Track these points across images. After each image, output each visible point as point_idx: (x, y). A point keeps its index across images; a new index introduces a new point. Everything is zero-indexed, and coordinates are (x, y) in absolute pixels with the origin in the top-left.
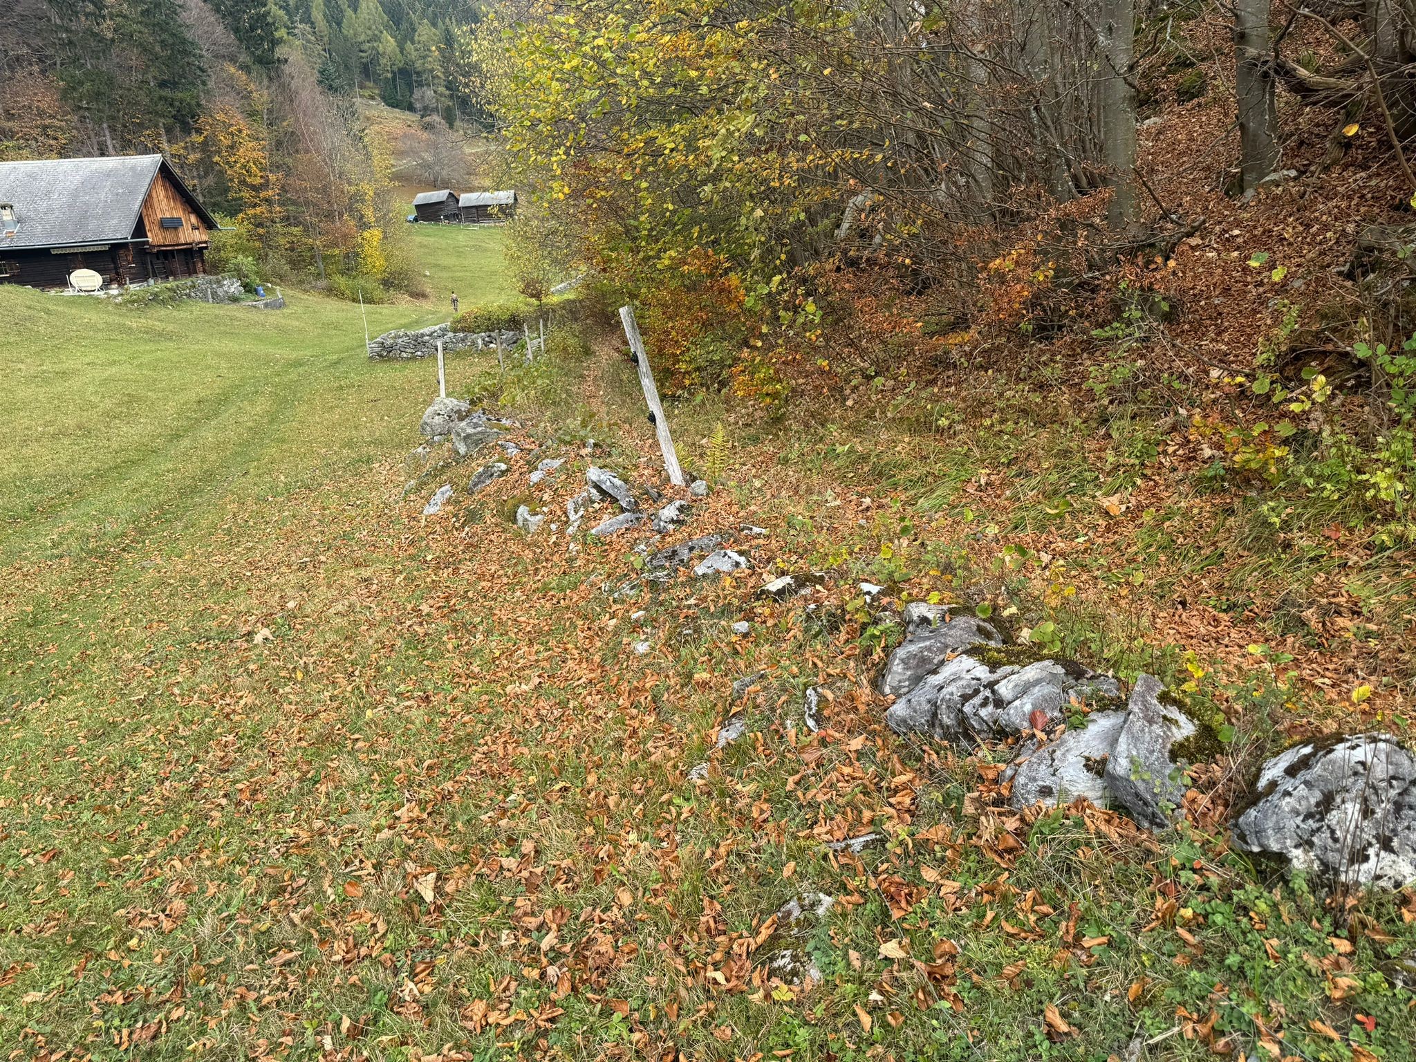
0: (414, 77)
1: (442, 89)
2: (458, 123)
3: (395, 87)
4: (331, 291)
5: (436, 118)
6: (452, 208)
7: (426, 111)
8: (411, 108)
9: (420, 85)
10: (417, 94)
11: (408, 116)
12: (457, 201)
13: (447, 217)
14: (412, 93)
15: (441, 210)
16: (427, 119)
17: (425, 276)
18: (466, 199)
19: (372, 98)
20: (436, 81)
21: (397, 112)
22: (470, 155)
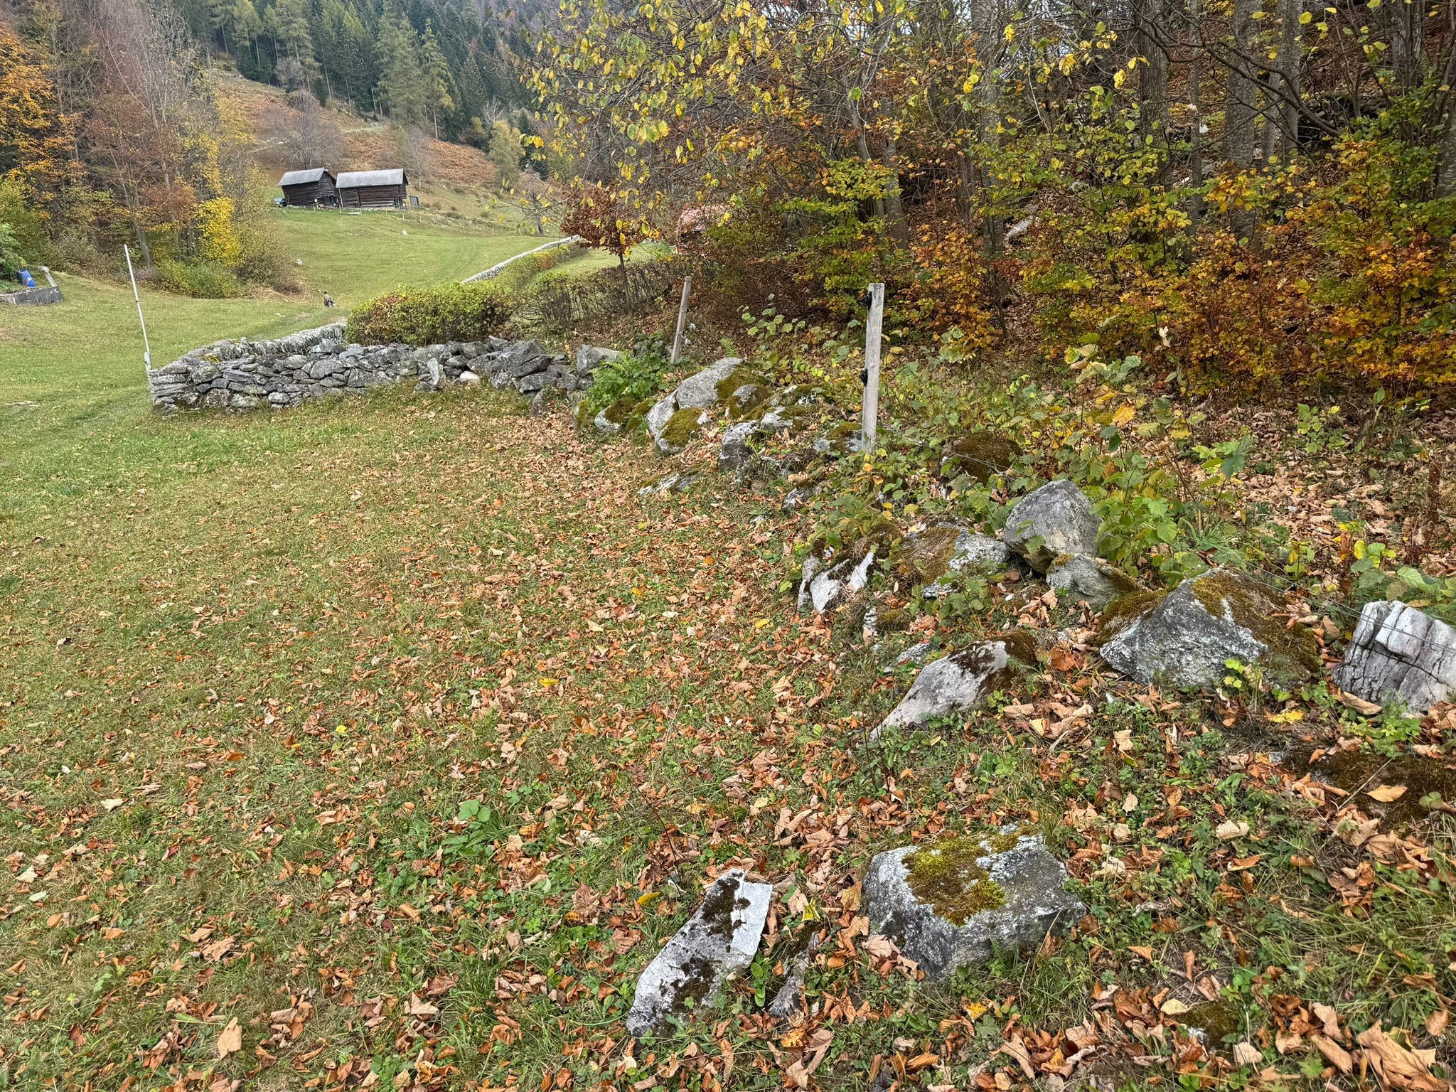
0: (277, 46)
1: (310, 60)
2: (330, 100)
3: (255, 57)
5: (304, 93)
6: (327, 190)
7: (292, 84)
8: (274, 81)
9: (285, 54)
10: (280, 65)
11: (270, 90)
12: (334, 182)
13: (322, 200)
14: (275, 64)
15: (314, 192)
16: (294, 94)
18: (343, 180)
19: (228, 69)
20: (303, 51)
21: (258, 86)
22: (346, 135)
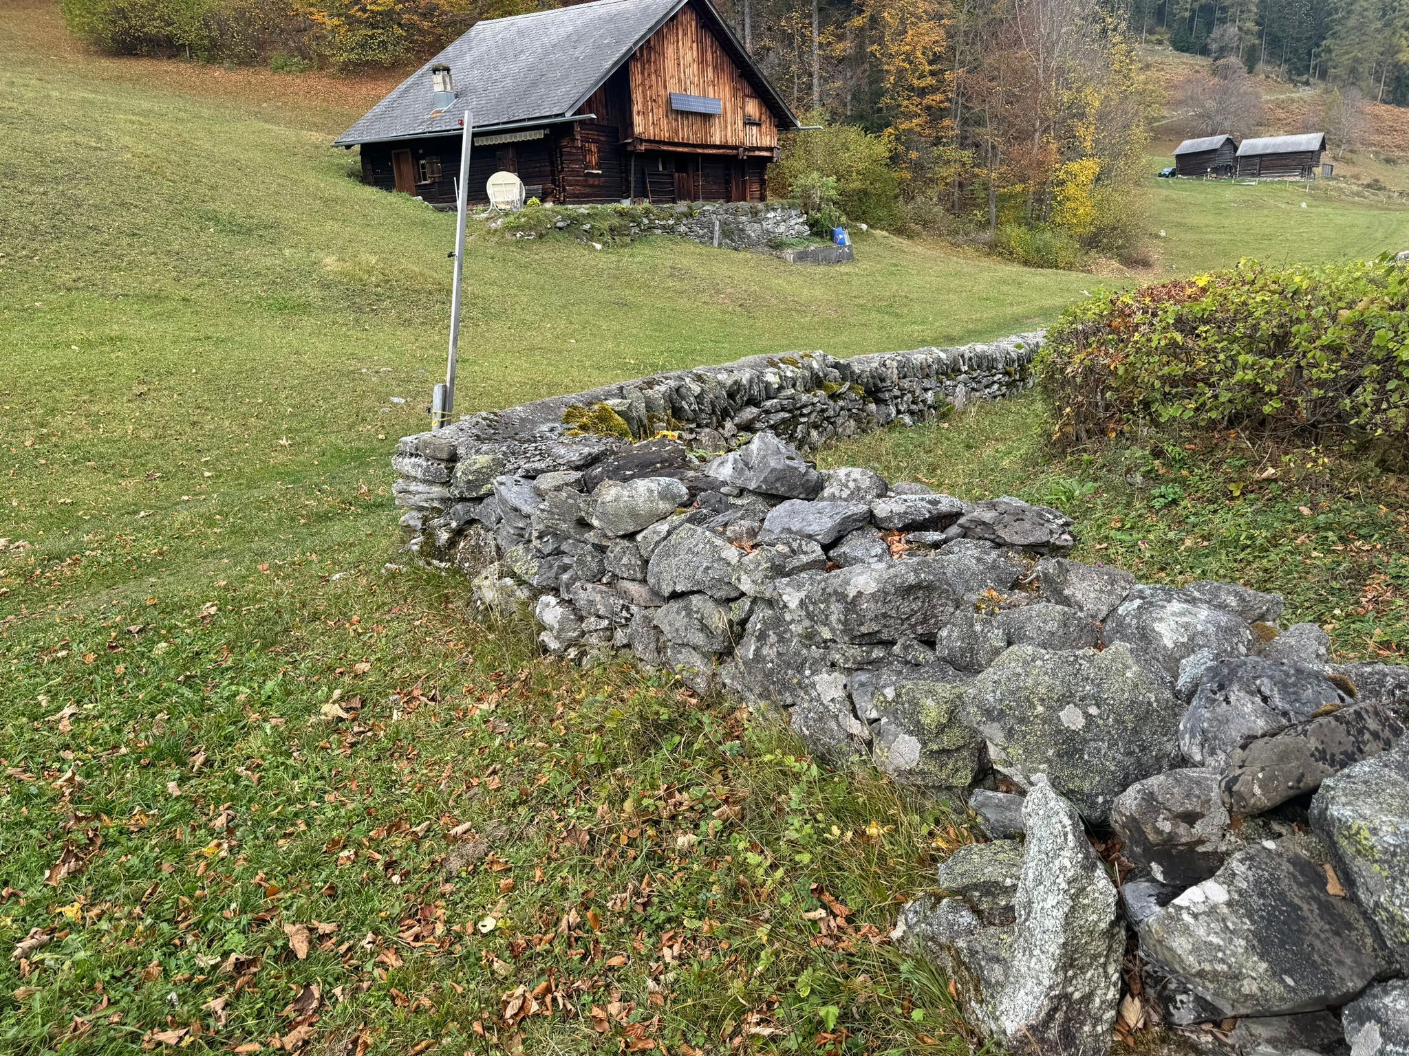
0: (1218, 14)
1: (1250, 25)
2: (1260, 66)
3: (1191, 29)
4: (997, 249)
5: (1233, 60)
6: (1227, 159)
7: (1223, 51)
8: (1204, 51)
9: (1223, 21)
10: (1216, 33)
11: (1199, 60)
12: (1236, 149)
13: (1215, 170)
14: (1209, 32)
15: (1210, 161)
16: (1222, 62)
17: (1158, 237)
18: (1247, 146)
19: (1160, 42)
20: (1244, 16)
21: (1186, 57)
22: (1267, 102)
